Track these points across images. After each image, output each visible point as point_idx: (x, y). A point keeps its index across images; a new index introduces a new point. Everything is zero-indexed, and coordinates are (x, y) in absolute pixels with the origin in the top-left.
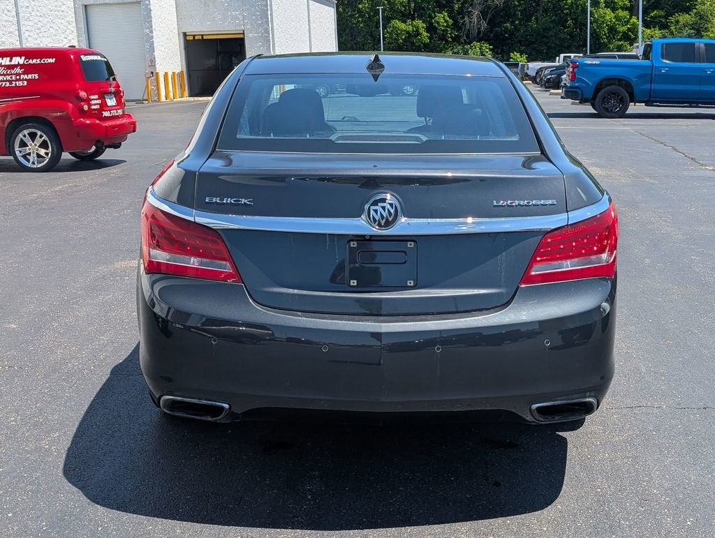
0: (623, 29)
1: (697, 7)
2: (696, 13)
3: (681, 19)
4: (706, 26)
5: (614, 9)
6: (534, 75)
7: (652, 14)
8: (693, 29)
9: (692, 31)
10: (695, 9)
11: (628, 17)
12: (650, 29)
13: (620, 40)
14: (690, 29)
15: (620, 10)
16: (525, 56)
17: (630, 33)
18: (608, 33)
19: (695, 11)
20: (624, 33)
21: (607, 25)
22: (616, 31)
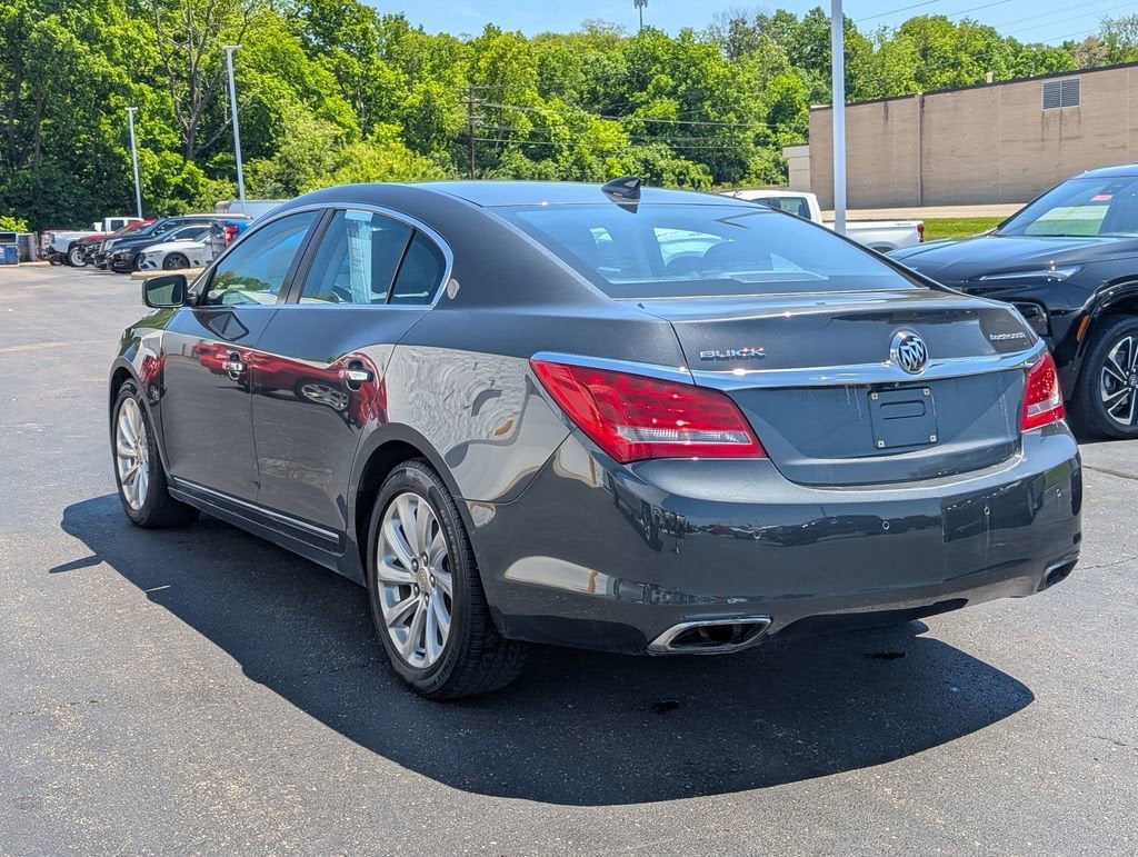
0: (175, 180)
1: (282, 150)
2: (280, 159)
3: (259, 166)
4: (298, 177)
5: (157, 151)
6: (66, 251)
7: (217, 159)
8: (281, 181)
9: (280, 185)
10: (278, 151)
11: (182, 162)
12: (216, 180)
13: (172, 197)
14: (276, 181)
15: (167, 151)
16: (23, 223)
17: (187, 186)
18: (153, 185)
19: (278, 155)
20: (177, 186)
21: (151, 174)
22: (164, 182)
